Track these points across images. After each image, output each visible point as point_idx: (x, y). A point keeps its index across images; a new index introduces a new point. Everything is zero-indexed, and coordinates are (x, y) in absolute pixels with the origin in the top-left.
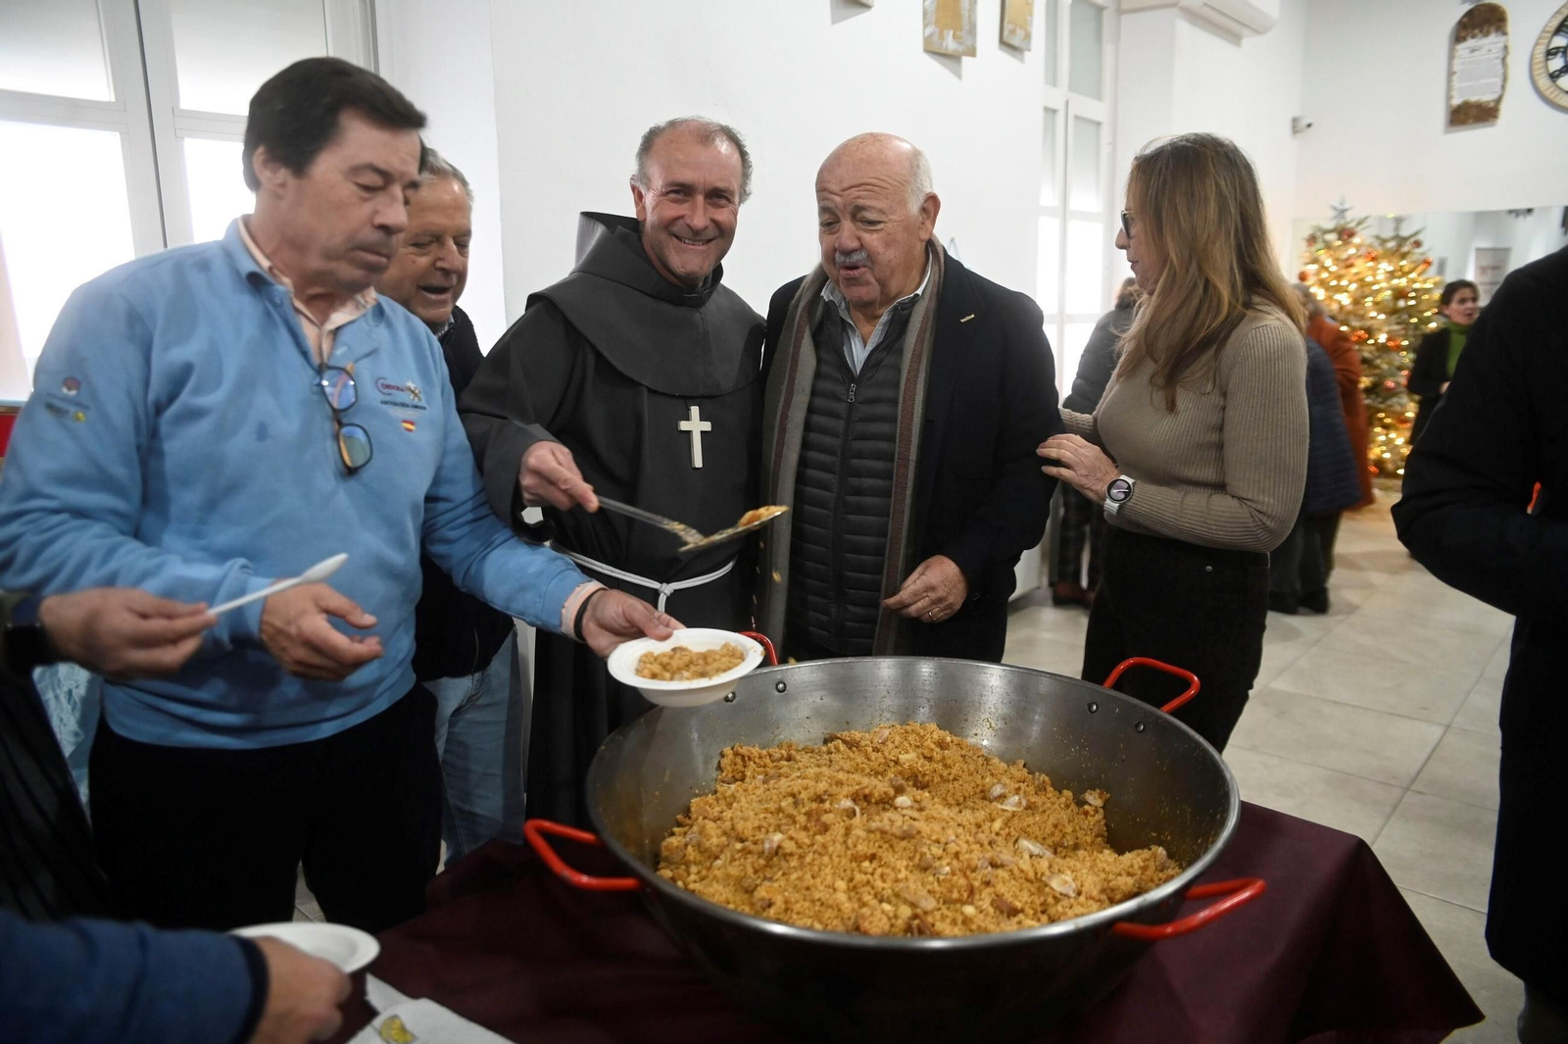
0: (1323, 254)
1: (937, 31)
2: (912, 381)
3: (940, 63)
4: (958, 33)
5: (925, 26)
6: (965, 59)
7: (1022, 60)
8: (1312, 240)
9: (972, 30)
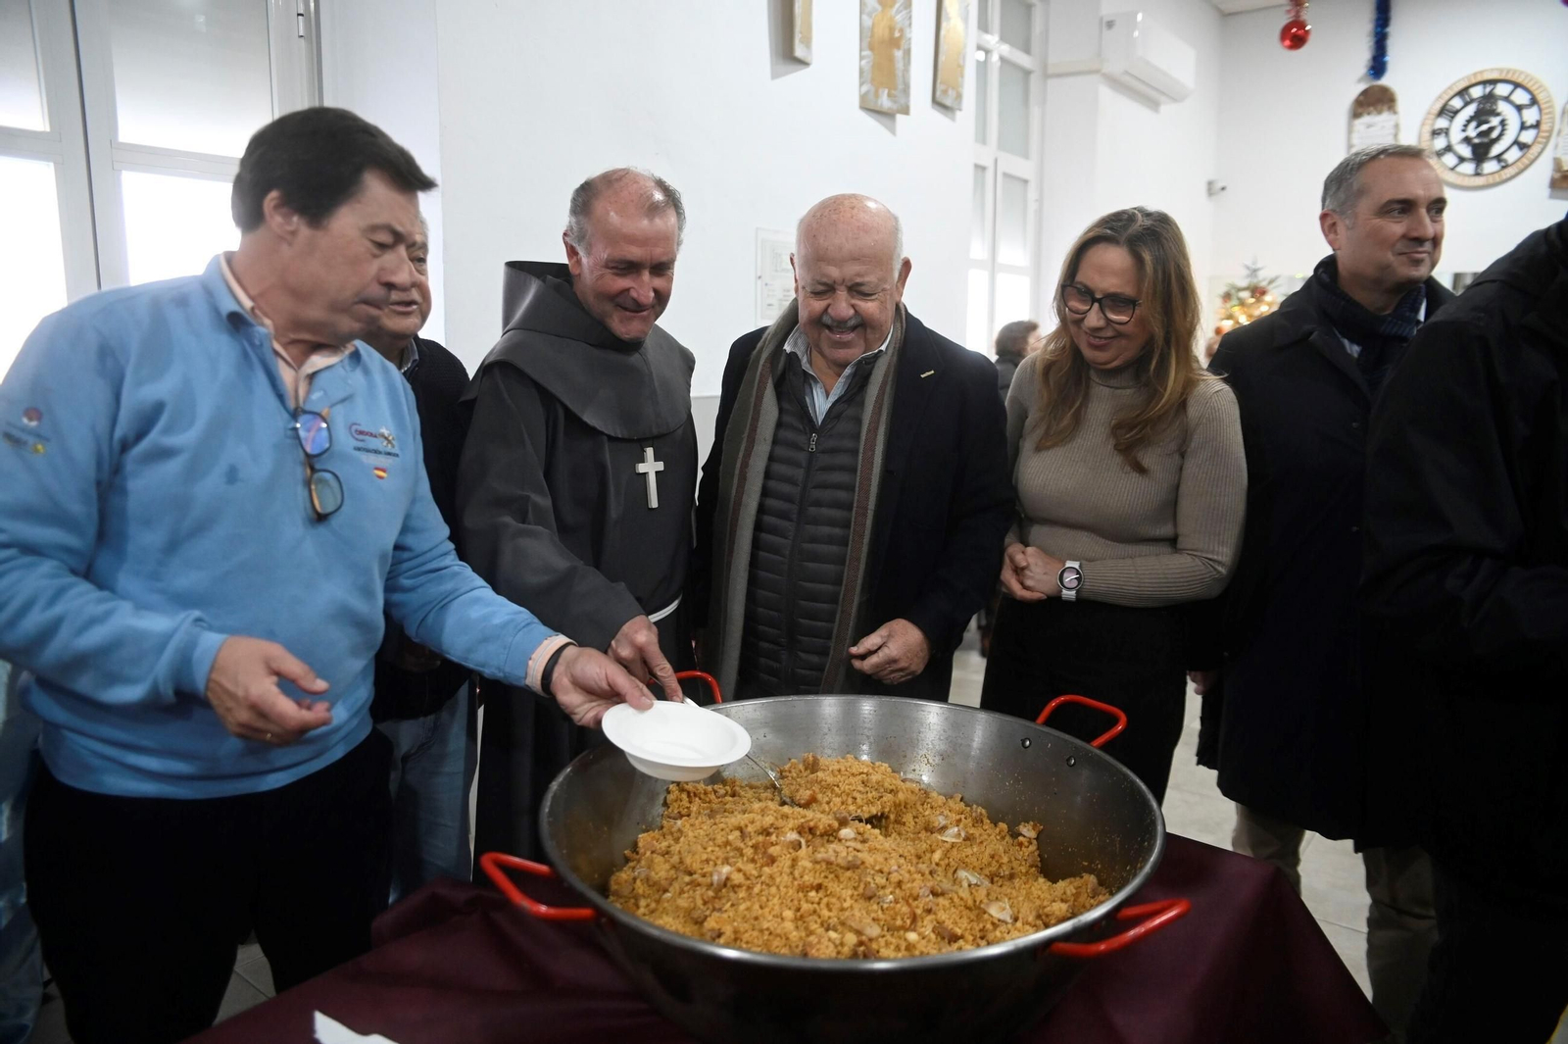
0: (1236, 310)
2: (873, 430)
3: (878, 121)
6: (899, 117)
7: (953, 119)
8: (1227, 297)
9: (906, 90)
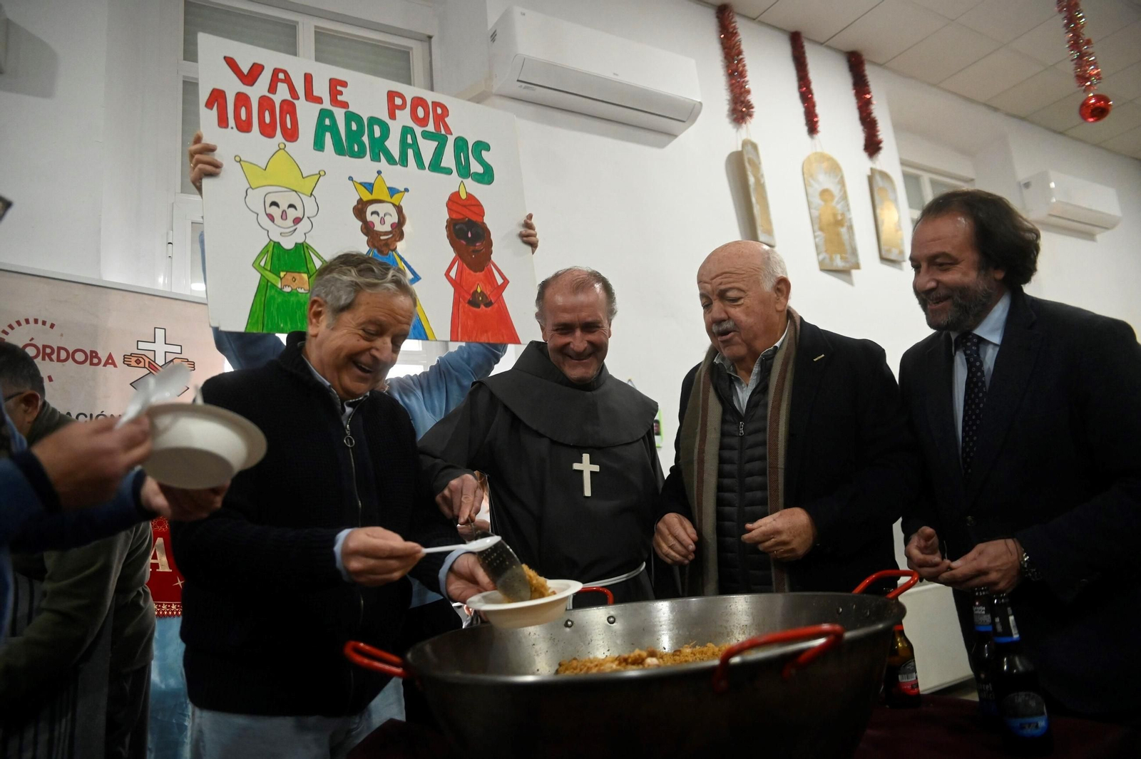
1: (827, 256)
4: (844, 255)
5: (818, 254)
